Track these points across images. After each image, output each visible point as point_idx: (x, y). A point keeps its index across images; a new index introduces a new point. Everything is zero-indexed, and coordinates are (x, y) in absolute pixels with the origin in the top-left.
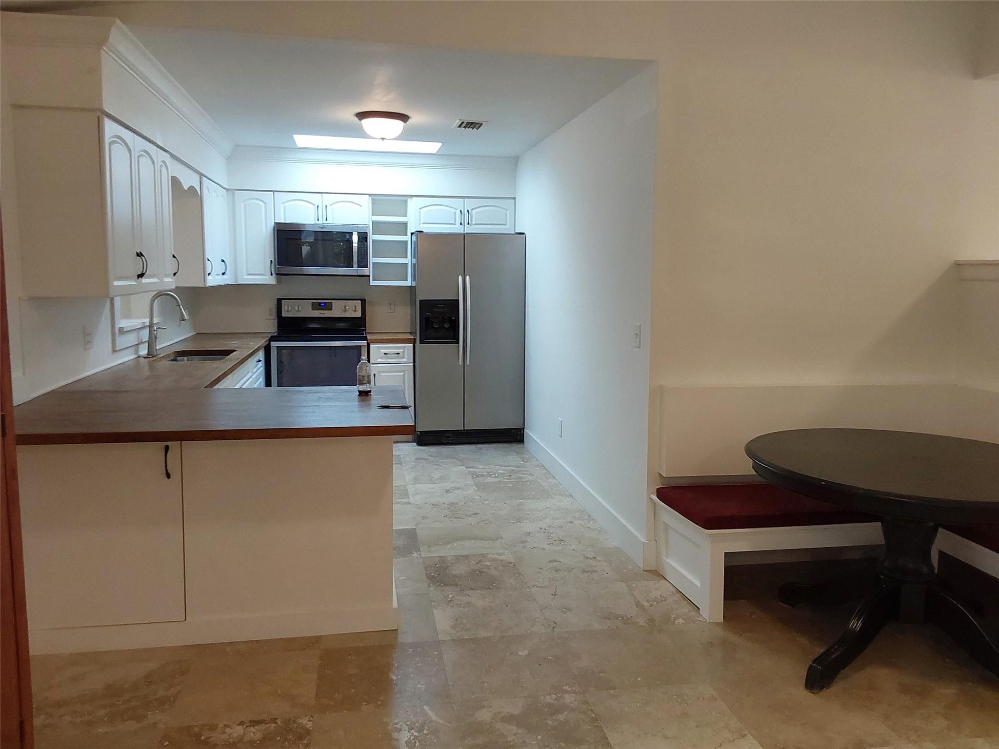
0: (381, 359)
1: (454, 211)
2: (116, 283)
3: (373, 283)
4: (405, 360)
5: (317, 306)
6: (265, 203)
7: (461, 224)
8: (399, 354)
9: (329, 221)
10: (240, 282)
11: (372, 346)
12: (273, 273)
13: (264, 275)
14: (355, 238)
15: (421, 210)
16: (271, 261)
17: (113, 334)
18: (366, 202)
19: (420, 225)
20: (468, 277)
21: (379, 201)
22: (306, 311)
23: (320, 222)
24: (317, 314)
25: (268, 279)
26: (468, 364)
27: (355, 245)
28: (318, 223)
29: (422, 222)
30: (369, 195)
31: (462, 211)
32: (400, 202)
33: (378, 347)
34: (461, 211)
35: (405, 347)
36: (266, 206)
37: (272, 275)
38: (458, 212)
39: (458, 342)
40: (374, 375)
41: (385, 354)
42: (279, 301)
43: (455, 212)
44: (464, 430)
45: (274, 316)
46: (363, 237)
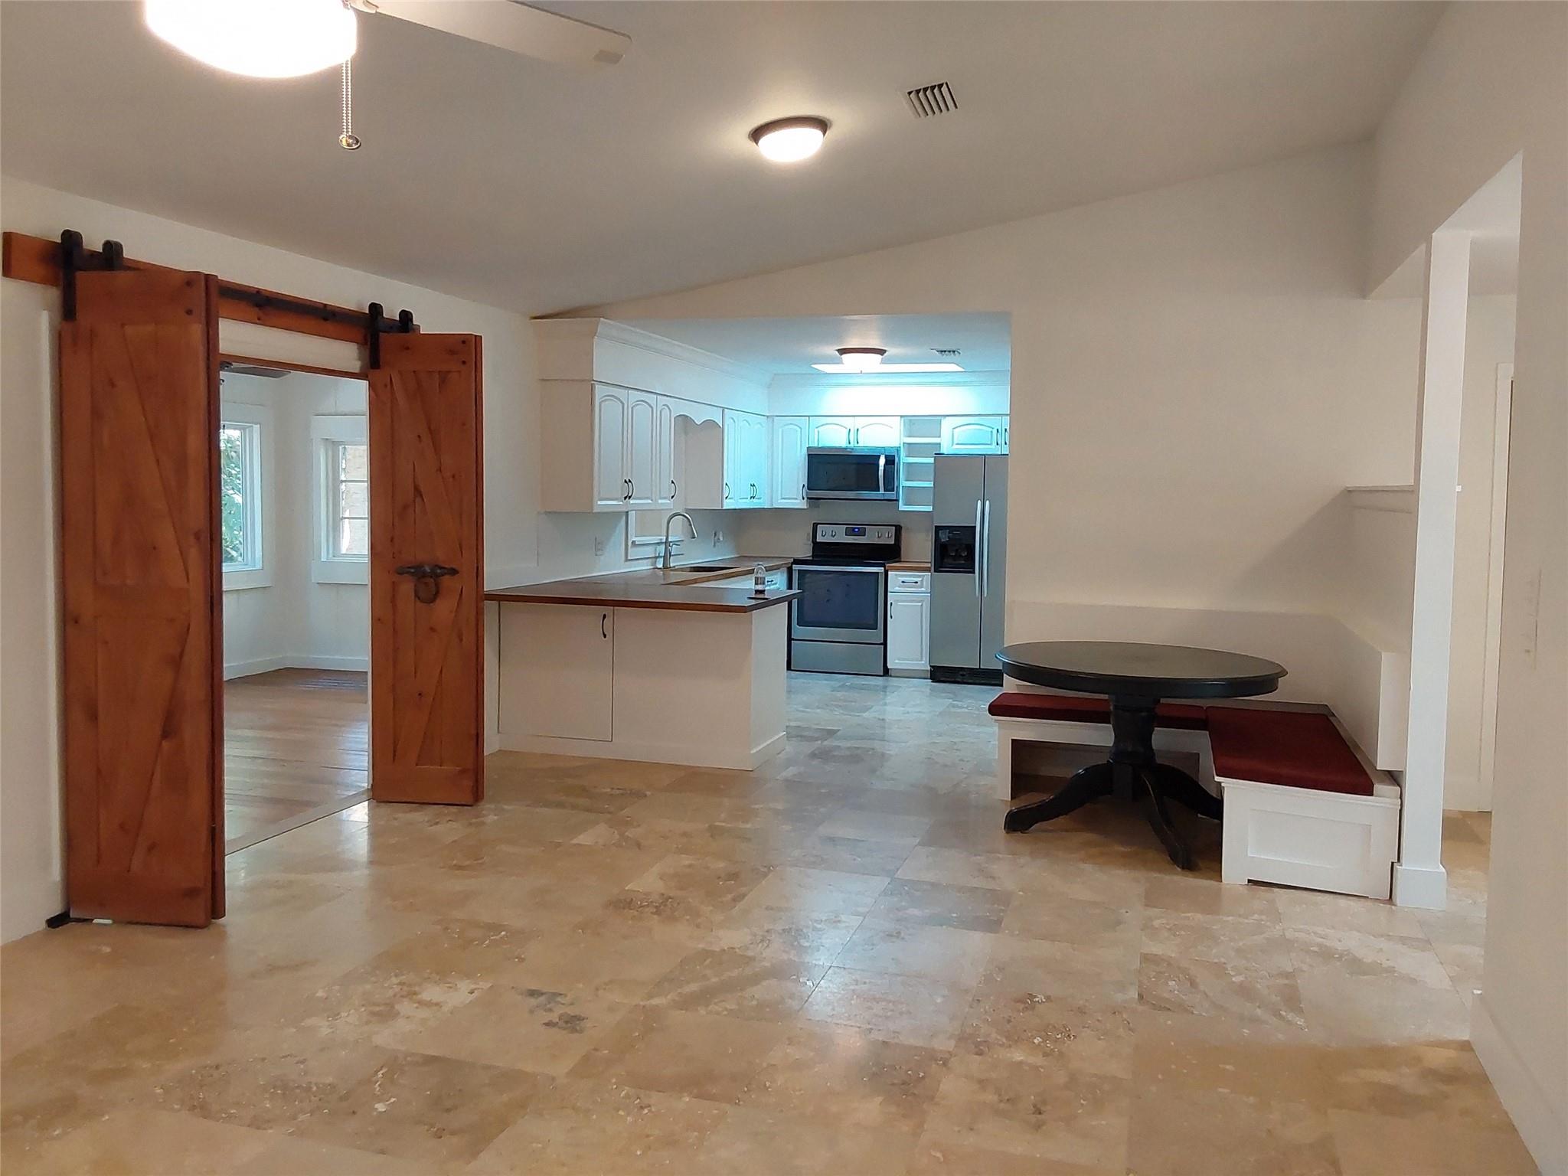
0: (899, 587)
1: (990, 430)
2: (599, 503)
3: (902, 507)
4: (923, 589)
5: (851, 531)
6: (800, 428)
7: (997, 444)
8: (917, 582)
9: (860, 444)
10: (775, 506)
11: (889, 573)
12: (805, 497)
13: (796, 499)
14: (882, 461)
15: (955, 430)
16: (804, 486)
17: (627, 545)
18: (897, 422)
19: (952, 445)
20: (988, 502)
21: (912, 422)
22: (841, 537)
23: (852, 445)
24: (851, 539)
25: (802, 504)
26: (986, 595)
27: (881, 468)
28: (849, 446)
29: (955, 442)
30: (901, 416)
31: (1000, 431)
32: (934, 421)
33: (896, 575)
34: (998, 430)
35: (924, 576)
36: (801, 432)
37: (803, 498)
38: (995, 431)
39: (974, 572)
40: (891, 604)
41: (903, 582)
42: (815, 526)
43: (992, 432)
44: (980, 668)
45: (810, 542)
46: (890, 461)
